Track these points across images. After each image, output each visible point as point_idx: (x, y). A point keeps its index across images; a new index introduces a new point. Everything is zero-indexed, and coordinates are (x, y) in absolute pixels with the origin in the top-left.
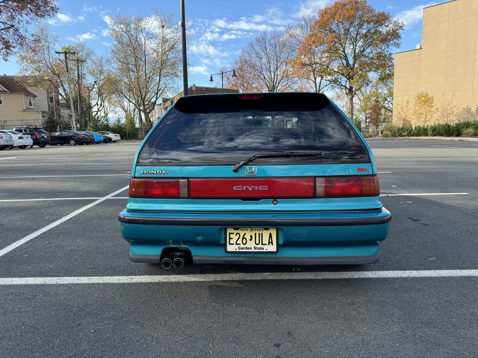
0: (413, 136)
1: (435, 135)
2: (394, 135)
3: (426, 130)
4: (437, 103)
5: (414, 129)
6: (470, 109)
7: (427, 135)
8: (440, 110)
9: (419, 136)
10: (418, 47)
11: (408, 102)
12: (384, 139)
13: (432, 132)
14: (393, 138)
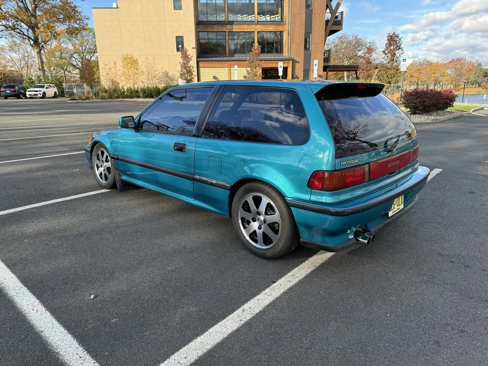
0: (127, 98)
1: (146, 97)
2: (111, 97)
3: (137, 92)
4: (142, 65)
5: (126, 90)
6: (168, 73)
7: (139, 97)
8: (146, 73)
9: (132, 98)
10: (114, 5)
11: (115, 63)
12: (102, 102)
13: (143, 94)
14: (111, 100)
